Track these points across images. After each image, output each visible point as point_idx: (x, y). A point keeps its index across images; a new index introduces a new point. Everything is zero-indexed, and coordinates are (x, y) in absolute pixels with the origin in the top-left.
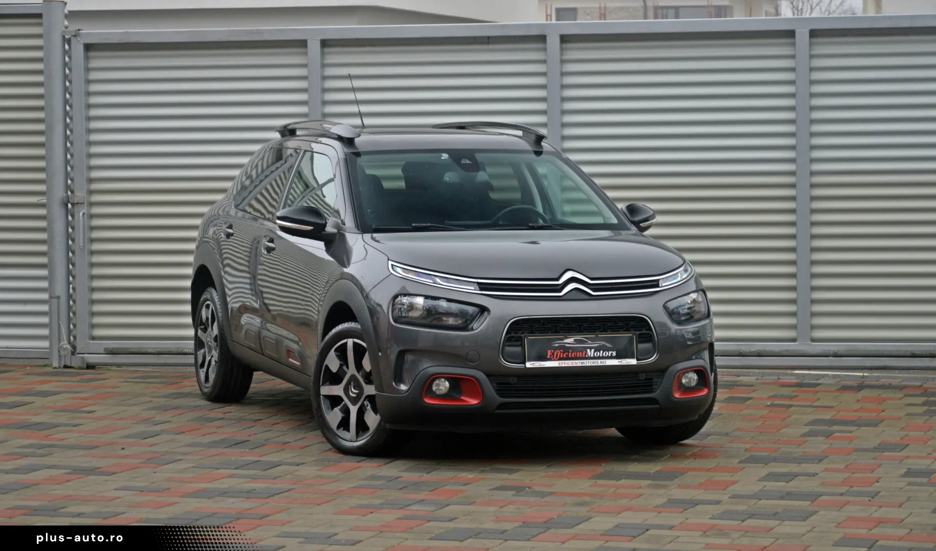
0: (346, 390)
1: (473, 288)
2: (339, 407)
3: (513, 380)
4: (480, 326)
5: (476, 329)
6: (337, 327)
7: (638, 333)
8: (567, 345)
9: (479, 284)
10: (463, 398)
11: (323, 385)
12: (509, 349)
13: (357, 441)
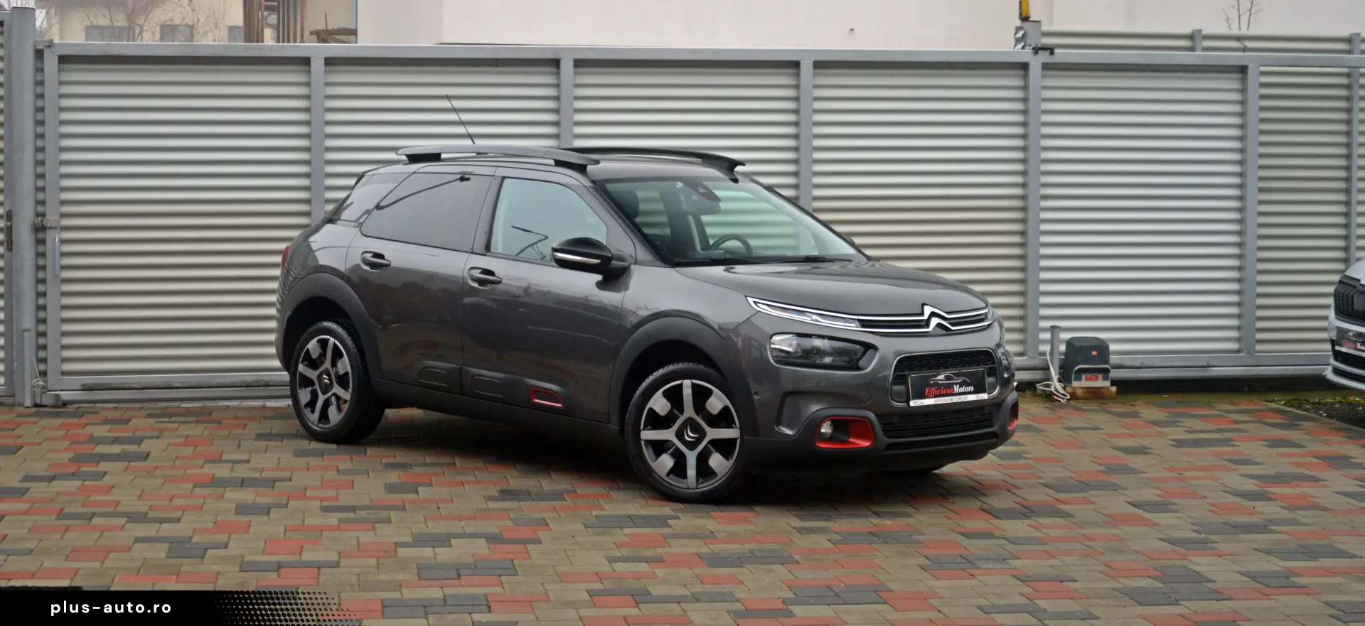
0: (680, 435)
1: (854, 325)
2: (670, 452)
3: (896, 420)
4: (871, 365)
5: (866, 368)
6: (666, 368)
7: (987, 367)
8: (940, 382)
9: (859, 320)
10: (851, 440)
11: (644, 429)
12: (896, 388)
13: (697, 488)
